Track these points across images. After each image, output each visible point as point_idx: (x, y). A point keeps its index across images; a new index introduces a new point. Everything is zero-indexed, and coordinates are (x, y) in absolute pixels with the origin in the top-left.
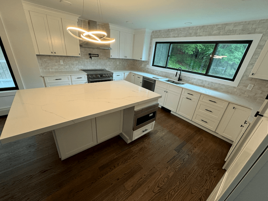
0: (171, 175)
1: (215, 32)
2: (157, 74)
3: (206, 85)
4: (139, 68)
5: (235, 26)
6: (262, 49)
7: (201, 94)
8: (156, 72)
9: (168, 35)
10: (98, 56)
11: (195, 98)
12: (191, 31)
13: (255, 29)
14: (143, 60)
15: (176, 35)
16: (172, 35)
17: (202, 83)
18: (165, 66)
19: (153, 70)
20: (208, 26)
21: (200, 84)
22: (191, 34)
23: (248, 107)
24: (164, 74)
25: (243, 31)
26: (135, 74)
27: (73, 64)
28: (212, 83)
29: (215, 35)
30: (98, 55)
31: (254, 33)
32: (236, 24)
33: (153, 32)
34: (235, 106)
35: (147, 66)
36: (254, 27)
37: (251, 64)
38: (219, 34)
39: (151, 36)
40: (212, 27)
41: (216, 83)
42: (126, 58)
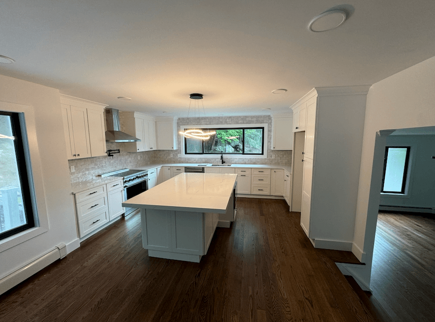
0: (274, 227)
1: (240, 122)
2: (195, 162)
3: (246, 161)
4: (166, 159)
5: (252, 118)
6: (271, 132)
7: (251, 168)
8: (193, 160)
9: (198, 122)
10: (119, 152)
11: (247, 173)
12: (221, 120)
13: (263, 120)
14: (175, 149)
15: (208, 123)
16: (203, 123)
17: (243, 161)
18: (201, 152)
19: (189, 159)
20: (234, 117)
21: (242, 162)
22: (222, 122)
23: (281, 168)
24: (204, 160)
25: (258, 122)
26: (171, 167)
27: (88, 170)
28: (250, 159)
29: (241, 123)
30: (119, 150)
31: (263, 123)
32: (252, 117)
33: (179, 119)
34: (275, 170)
35: (179, 156)
36: (262, 119)
37: (269, 142)
38: (244, 123)
39: (178, 123)
40: (238, 117)
41: (253, 159)
42: (152, 150)
